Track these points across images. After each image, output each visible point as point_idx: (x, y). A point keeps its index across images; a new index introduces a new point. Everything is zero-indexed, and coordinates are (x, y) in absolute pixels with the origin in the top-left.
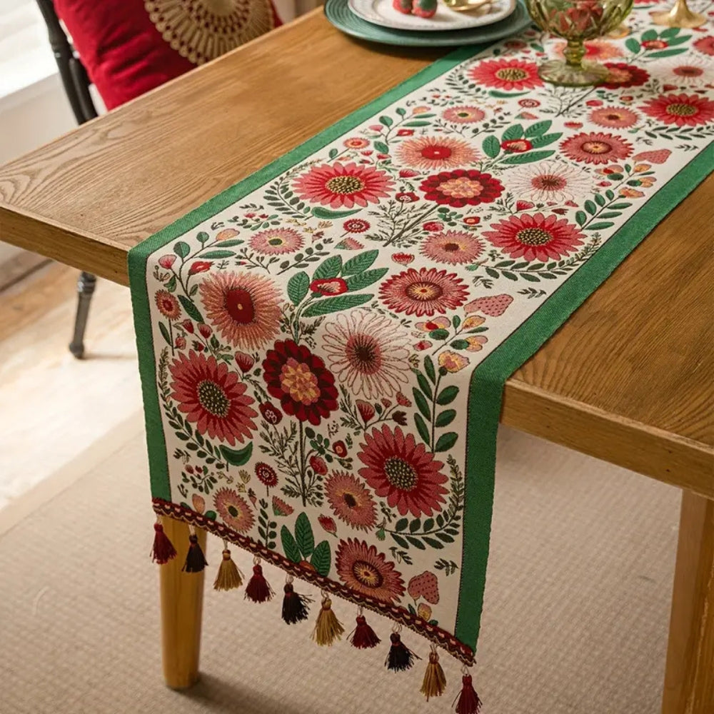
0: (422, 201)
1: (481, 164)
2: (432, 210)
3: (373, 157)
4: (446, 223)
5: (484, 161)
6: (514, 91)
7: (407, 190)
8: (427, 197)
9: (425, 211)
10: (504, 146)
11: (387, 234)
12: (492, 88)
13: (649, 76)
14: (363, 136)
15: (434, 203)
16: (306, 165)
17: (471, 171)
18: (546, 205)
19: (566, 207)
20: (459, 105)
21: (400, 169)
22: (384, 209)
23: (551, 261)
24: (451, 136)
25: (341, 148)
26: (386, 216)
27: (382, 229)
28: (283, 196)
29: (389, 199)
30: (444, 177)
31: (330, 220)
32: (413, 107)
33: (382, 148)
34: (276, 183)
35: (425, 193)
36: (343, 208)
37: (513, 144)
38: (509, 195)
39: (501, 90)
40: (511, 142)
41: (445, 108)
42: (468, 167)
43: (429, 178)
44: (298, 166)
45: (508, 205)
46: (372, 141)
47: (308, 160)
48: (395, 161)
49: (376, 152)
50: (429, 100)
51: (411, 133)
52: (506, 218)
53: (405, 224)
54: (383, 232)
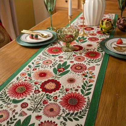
0: (41, 92)
1: (54, 77)
2: (44, 95)
3: (27, 79)
4: (48, 100)
5: (54, 76)
6: (57, 54)
7: (37, 89)
8: (42, 91)
9: (42, 96)
10: (58, 70)
11: (33, 107)
12: (52, 54)
13: (83, 47)
14: (25, 72)
15: (44, 93)
16: (11, 83)
17: (52, 80)
18: (73, 89)
19: (78, 88)
20: (46, 60)
21: (34, 81)
22: (31, 97)
23: (80, 110)
24: (46, 69)
25: (19, 77)
26: (32, 100)
27: (32, 105)
28: (4, 96)
29: (32, 93)
30: (46, 83)
31: (17, 104)
32: (36, 61)
33: (29, 75)
34: (3, 91)
35: (42, 89)
36: (21, 99)
37: (60, 69)
38: (63, 87)
39: (54, 54)
40: (59, 69)
41: (43, 61)
42: (51, 79)
43: (42, 83)
44: (9, 84)
45: (63, 90)
46: (27, 73)
47: (11, 82)
48: (33, 79)
49: (28, 77)
50: (39, 59)
51: (36, 69)
52: (64, 95)
53: (38, 102)
54: (32, 107)
